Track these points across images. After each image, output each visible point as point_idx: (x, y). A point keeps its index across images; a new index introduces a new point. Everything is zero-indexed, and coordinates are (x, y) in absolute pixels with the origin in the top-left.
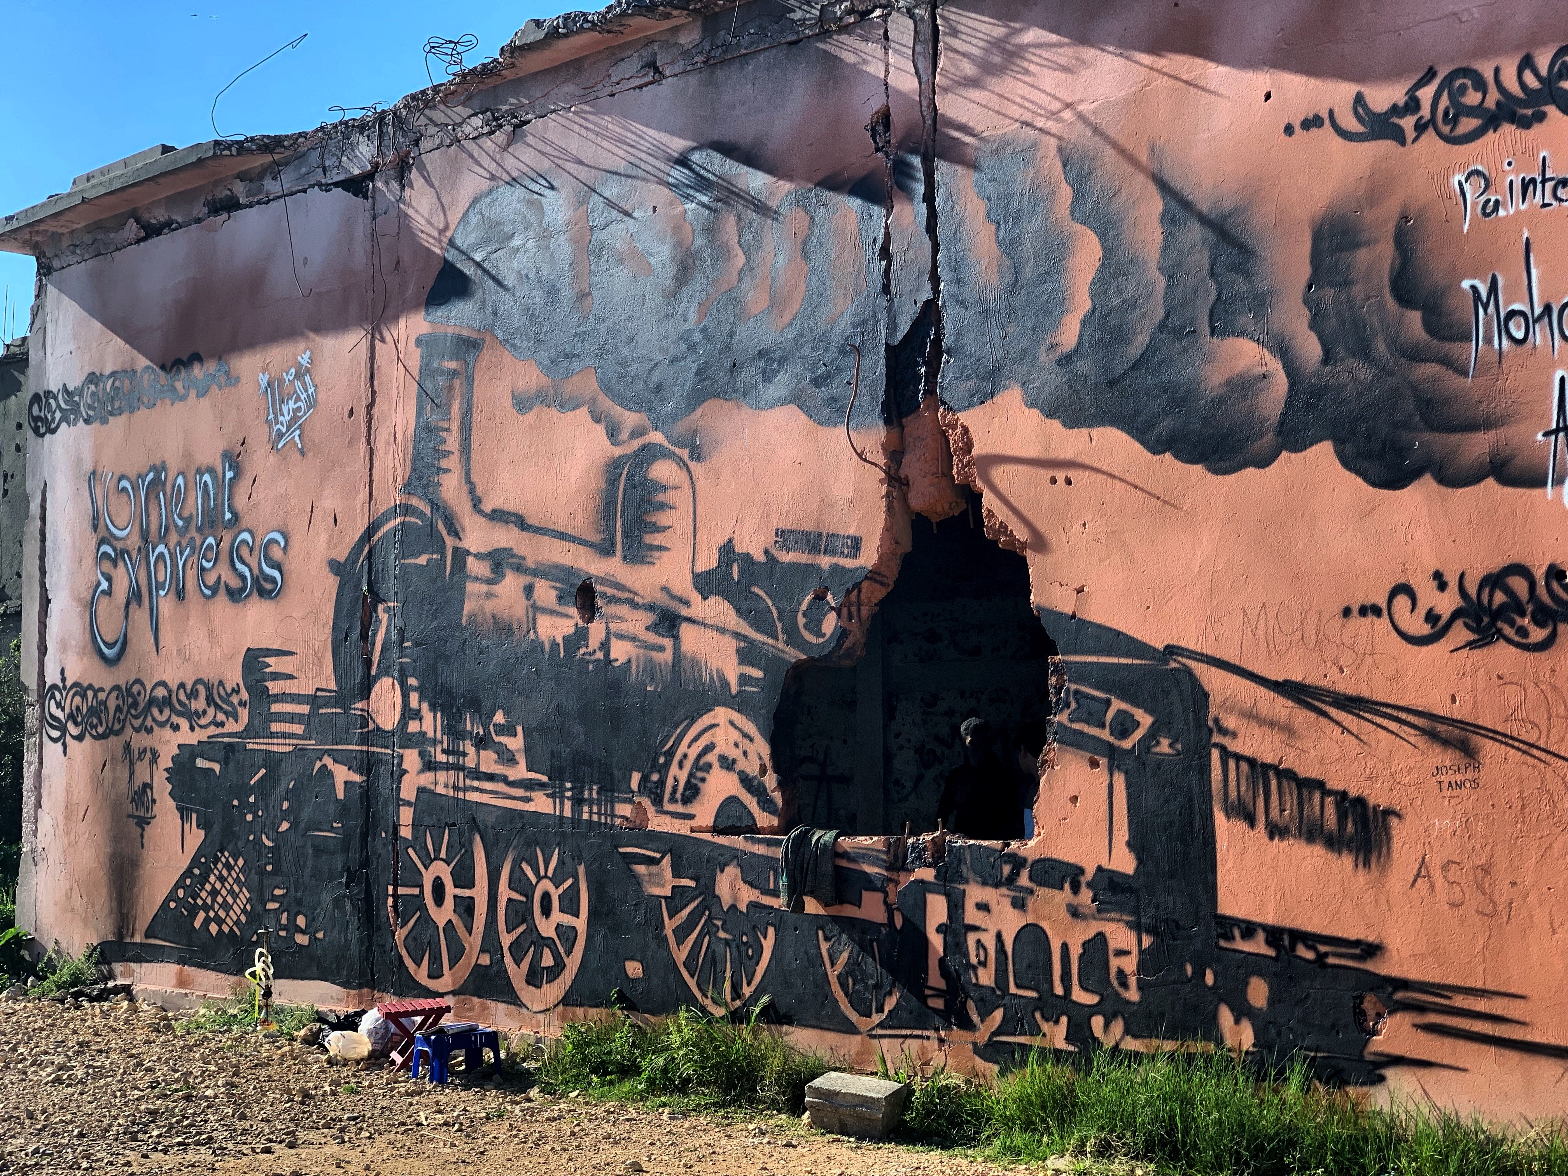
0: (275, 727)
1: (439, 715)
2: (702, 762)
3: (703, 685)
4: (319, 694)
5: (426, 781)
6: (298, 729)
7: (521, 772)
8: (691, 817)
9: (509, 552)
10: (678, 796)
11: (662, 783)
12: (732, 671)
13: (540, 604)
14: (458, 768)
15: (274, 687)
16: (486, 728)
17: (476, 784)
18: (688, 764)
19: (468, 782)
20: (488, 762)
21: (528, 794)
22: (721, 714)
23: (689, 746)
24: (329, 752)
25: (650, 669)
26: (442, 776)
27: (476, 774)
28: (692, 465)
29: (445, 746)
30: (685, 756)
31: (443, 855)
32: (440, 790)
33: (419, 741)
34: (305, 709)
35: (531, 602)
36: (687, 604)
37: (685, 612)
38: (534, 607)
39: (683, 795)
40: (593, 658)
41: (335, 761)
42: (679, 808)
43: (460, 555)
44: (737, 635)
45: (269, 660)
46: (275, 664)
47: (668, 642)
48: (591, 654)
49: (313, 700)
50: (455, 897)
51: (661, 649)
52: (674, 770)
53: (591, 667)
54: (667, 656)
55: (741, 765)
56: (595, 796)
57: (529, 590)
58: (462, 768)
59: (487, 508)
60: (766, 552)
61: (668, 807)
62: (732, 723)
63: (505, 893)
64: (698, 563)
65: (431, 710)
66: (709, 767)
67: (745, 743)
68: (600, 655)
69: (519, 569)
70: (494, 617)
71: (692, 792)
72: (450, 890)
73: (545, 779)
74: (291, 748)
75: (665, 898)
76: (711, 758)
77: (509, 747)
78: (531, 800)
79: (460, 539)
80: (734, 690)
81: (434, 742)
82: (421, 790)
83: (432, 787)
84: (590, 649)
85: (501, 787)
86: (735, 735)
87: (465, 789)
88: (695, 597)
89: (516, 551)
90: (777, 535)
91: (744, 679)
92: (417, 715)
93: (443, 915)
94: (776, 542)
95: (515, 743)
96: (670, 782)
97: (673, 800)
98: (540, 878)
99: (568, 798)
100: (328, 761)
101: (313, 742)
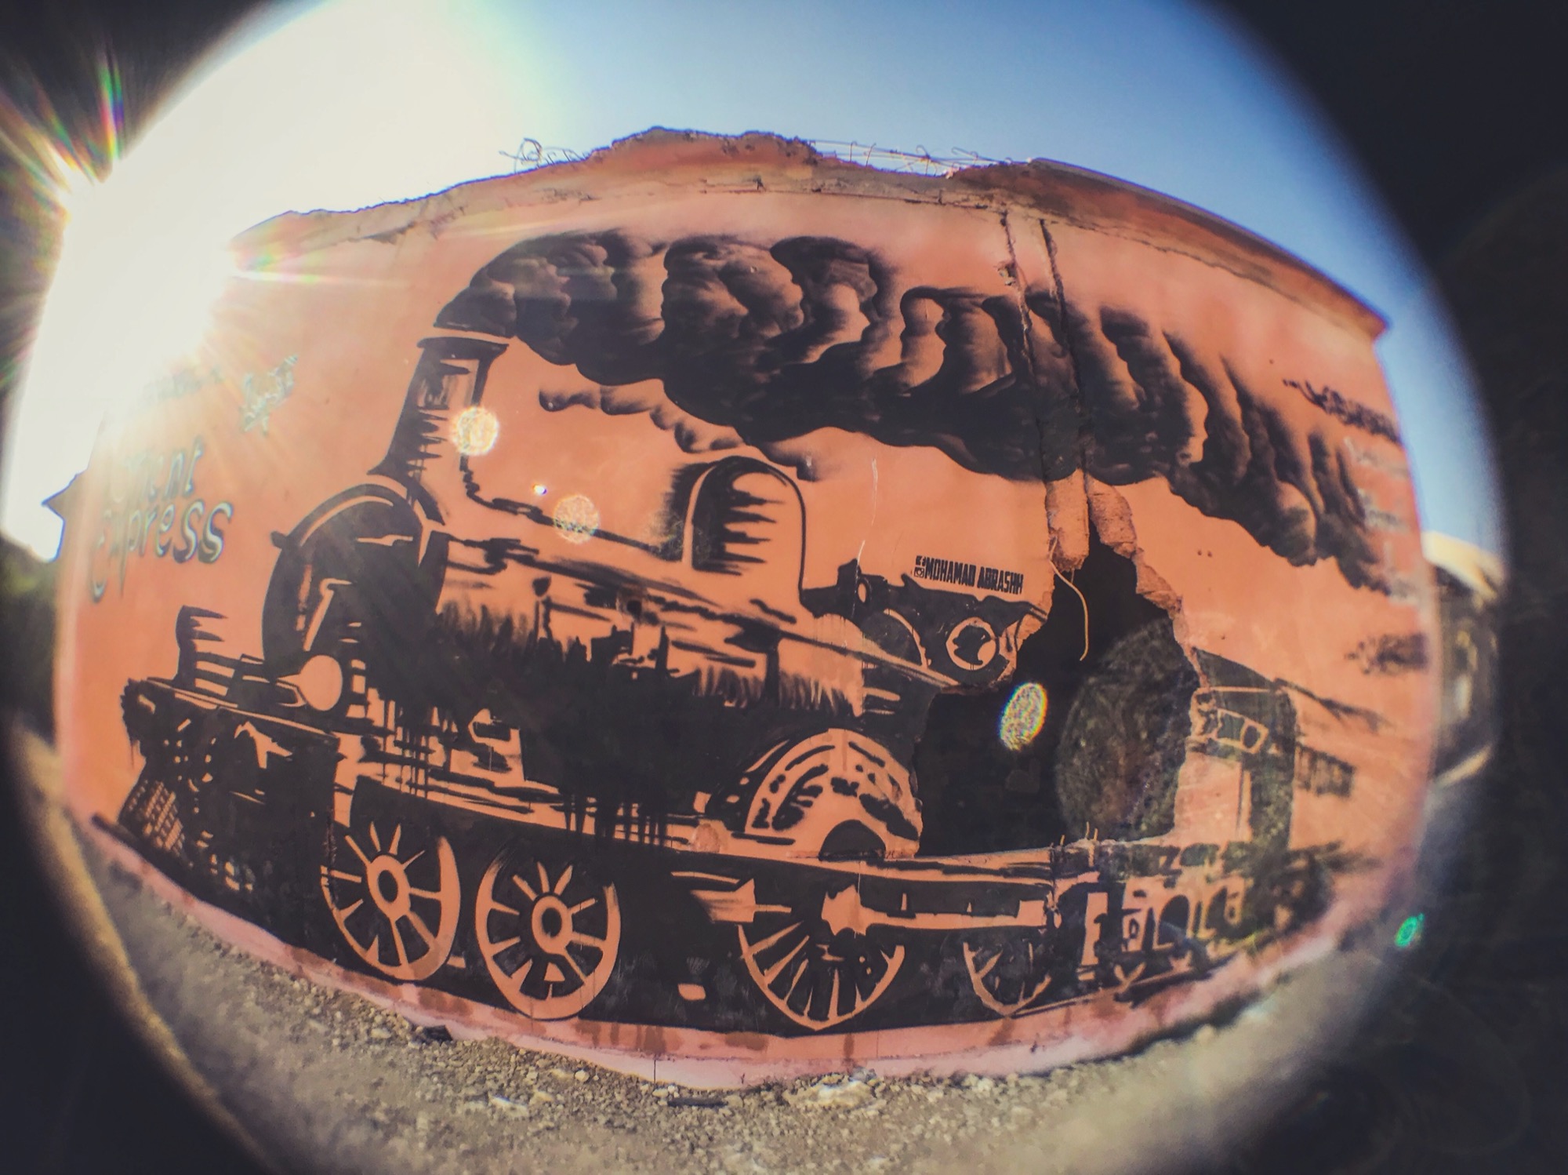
0: (201, 683)
1: (392, 705)
2: (807, 785)
3: (812, 706)
4: (244, 660)
5: (372, 770)
6: (223, 690)
7: (515, 777)
8: (789, 842)
9: (514, 544)
10: (769, 819)
11: (744, 805)
12: (855, 694)
13: (554, 600)
14: (416, 764)
15: (202, 646)
16: (462, 726)
17: (443, 784)
18: (785, 789)
19: (432, 781)
20: (463, 762)
21: (525, 804)
22: (837, 736)
23: (788, 768)
24: (253, 721)
25: (729, 683)
26: (393, 770)
27: (444, 773)
28: (800, 484)
29: (400, 738)
30: (781, 778)
31: (394, 849)
32: (390, 783)
33: (363, 728)
34: (229, 673)
35: (544, 597)
36: (792, 620)
37: (785, 627)
38: (550, 605)
39: (774, 818)
40: (639, 665)
41: (259, 730)
42: (770, 832)
43: (441, 542)
44: (860, 655)
45: (200, 620)
46: (205, 625)
47: (760, 659)
48: (634, 661)
49: (239, 666)
50: (412, 897)
51: (751, 664)
52: (763, 791)
53: (635, 676)
54: (760, 671)
55: (865, 788)
56: (634, 814)
57: (541, 586)
58: (424, 765)
59: (486, 494)
60: (904, 577)
61: (749, 830)
62: (853, 745)
63: (485, 902)
64: (805, 579)
65: (381, 698)
66: (816, 791)
67: (870, 767)
68: (651, 664)
69: (528, 559)
70: (484, 609)
71: (790, 815)
72: (404, 889)
73: (553, 790)
74: (213, 707)
75: (745, 925)
76: (823, 781)
77: (496, 750)
78: (532, 811)
79: (444, 524)
80: (858, 711)
81: (384, 732)
82: (362, 780)
83: (380, 779)
84: (636, 655)
85: (483, 793)
86: (856, 758)
87: (427, 788)
88: (803, 615)
89: (524, 543)
90: (918, 562)
91: (870, 702)
92: (362, 700)
93: (396, 910)
94: (917, 569)
95: (510, 747)
96: (756, 806)
97: (760, 822)
98: (541, 895)
99: (591, 815)
100: (249, 727)
101: (236, 706)
